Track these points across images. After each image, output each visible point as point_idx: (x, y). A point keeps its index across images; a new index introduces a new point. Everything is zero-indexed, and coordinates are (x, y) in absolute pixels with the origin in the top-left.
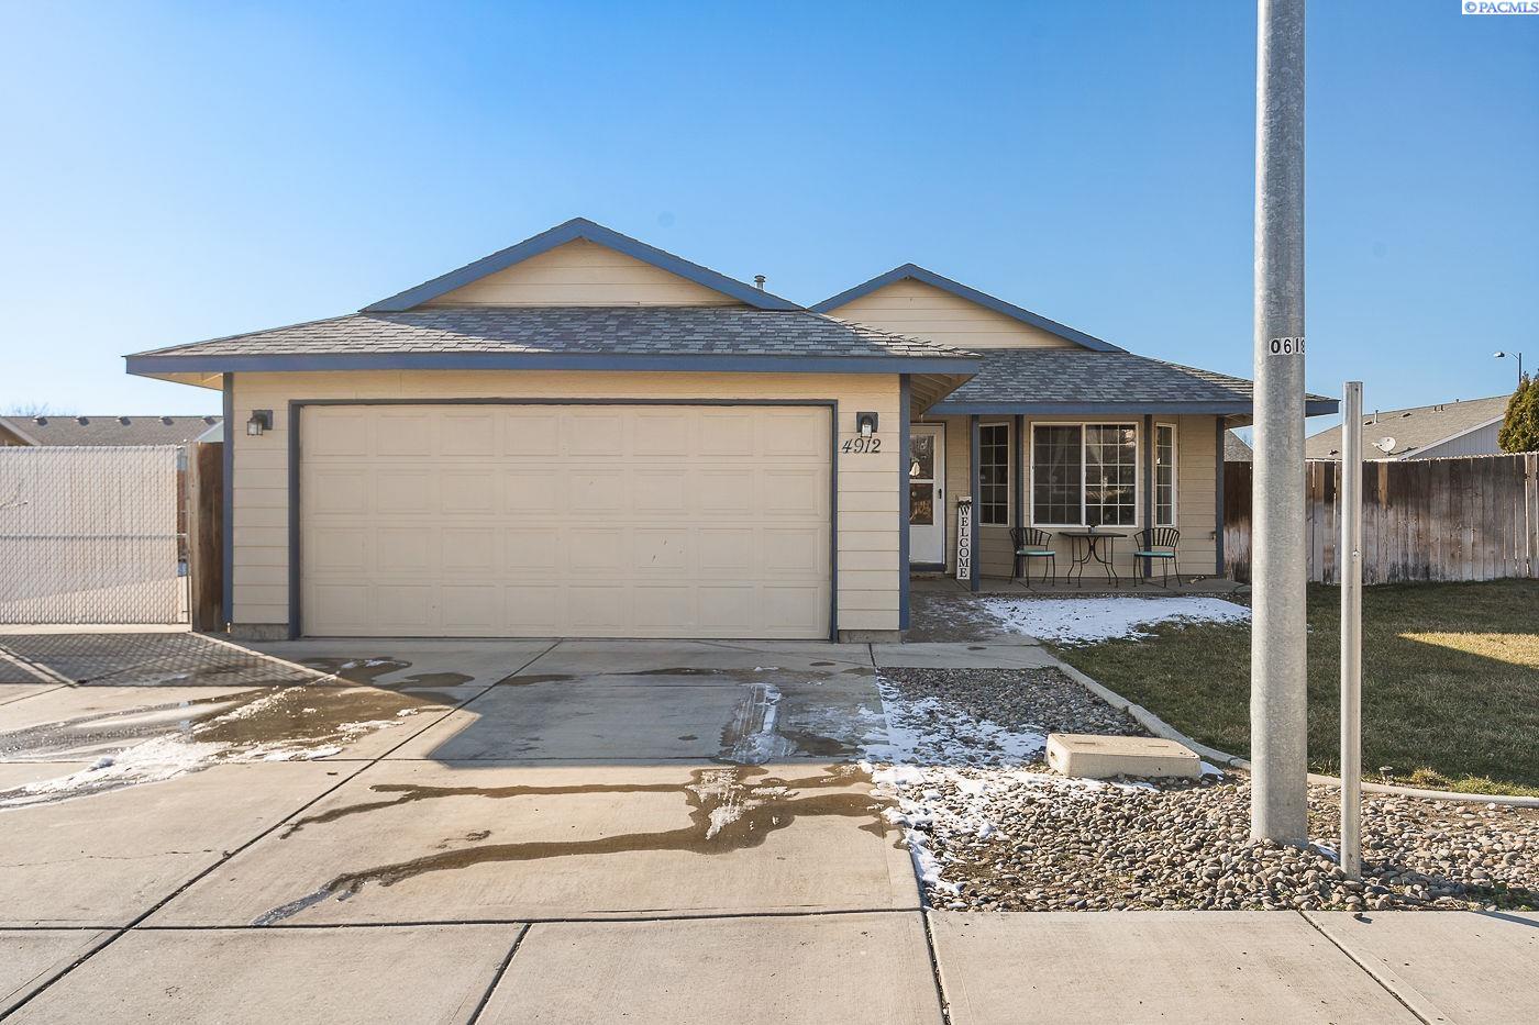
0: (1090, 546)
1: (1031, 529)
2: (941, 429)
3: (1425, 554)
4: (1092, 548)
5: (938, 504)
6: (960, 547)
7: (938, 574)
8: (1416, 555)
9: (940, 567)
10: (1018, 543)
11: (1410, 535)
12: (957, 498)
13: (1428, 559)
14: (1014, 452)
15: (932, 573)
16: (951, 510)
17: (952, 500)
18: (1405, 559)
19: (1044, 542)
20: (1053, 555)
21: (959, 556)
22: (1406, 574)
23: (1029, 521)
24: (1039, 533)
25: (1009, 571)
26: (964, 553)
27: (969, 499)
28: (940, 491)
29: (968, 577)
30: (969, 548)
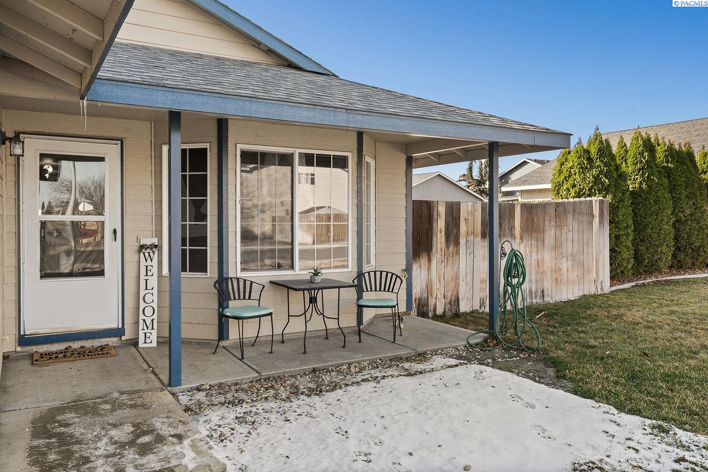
1: (238, 279)
2: (115, 148)
3: (542, 281)
4: (313, 300)
5: (111, 250)
6: (142, 305)
7: (113, 341)
8: (537, 281)
9: (118, 332)
10: (223, 298)
11: (533, 265)
12: (138, 239)
13: (543, 284)
14: (216, 182)
15: (104, 341)
16: (131, 255)
17: (131, 246)
18: (530, 285)
19: (255, 295)
20: (271, 314)
21: (142, 317)
22: (531, 298)
23: (235, 269)
24: (248, 283)
25: (213, 334)
26: (149, 311)
27: (155, 241)
28: (115, 231)
29: (154, 344)
30: (155, 305)
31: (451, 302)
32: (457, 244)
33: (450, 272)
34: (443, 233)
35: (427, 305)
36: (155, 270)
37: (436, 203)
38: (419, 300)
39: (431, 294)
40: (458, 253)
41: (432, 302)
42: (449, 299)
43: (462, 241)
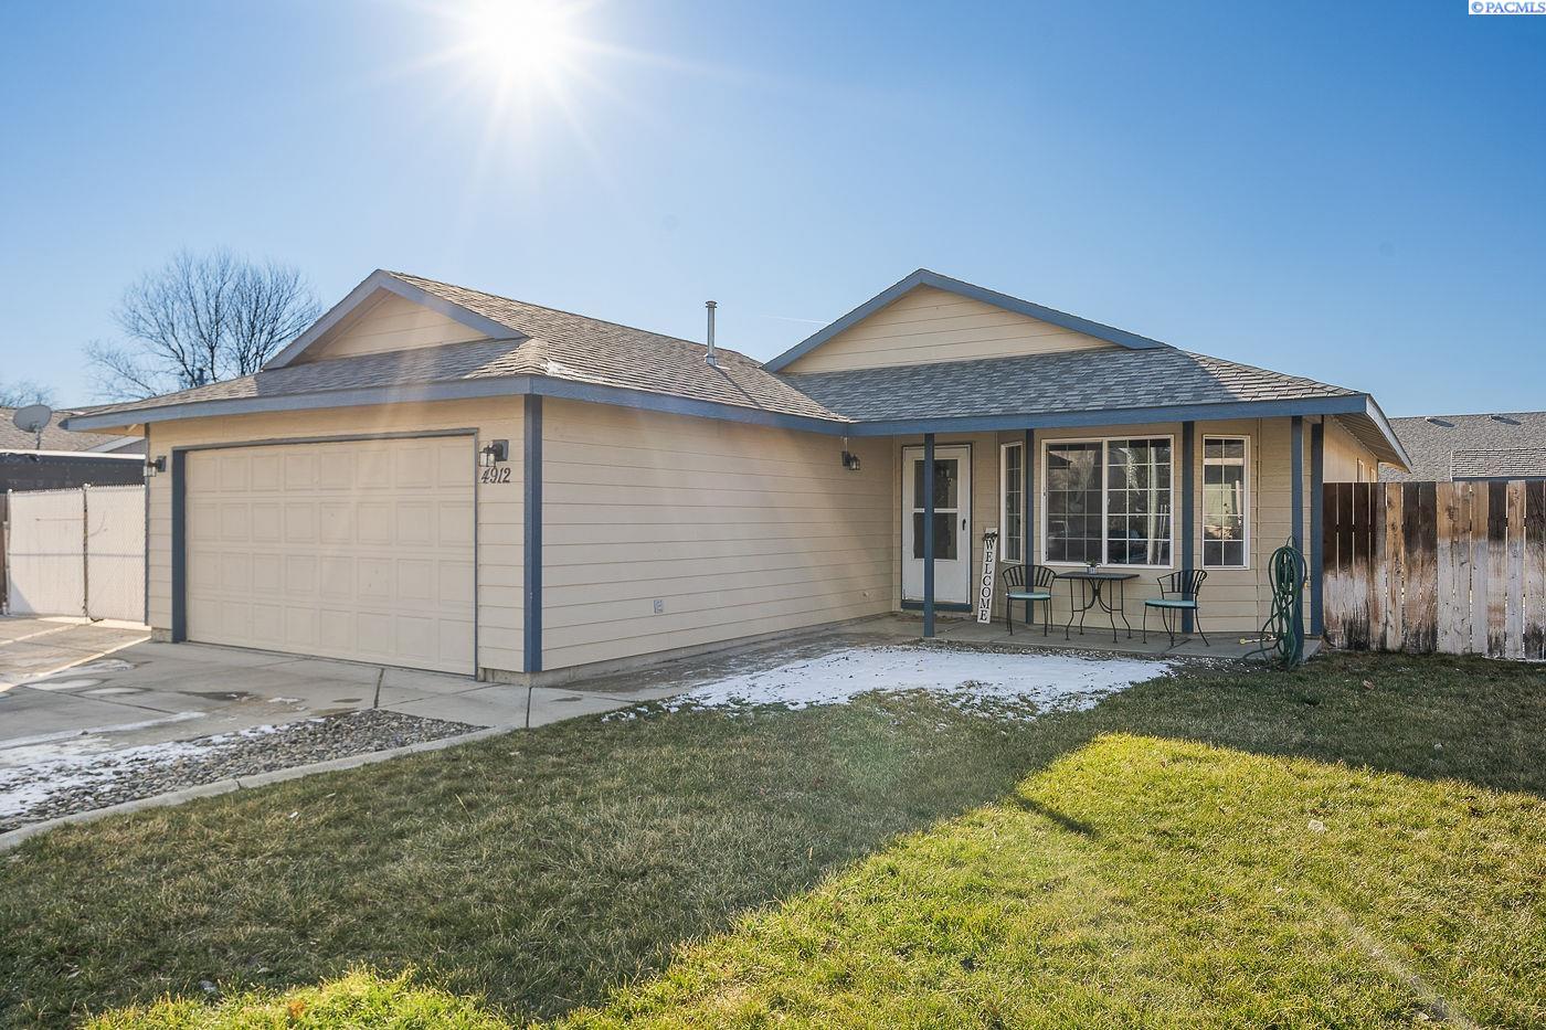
0: (1094, 589)
1: (1041, 566)
2: (966, 452)
4: (1097, 593)
5: (962, 538)
6: (983, 586)
9: (968, 608)
12: (982, 529)
16: (977, 544)
17: (979, 533)
19: (1049, 583)
21: (982, 596)
23: (1041, 558)
24: (1047, 572)
26: (986, 592)
27: (995, 530)
28: (964, 521)
29: (988, 621)
30: (991, 587)
31: (1418, 634)
32: (1431, 546)
33: (1415, 589)
34: (1400, 528)
35: (1368, 634)
36: (993, 556)
37: (1382, 485)
38: (1351, 624)
39: (1376, 618)
40: (1433, 560)
41: (1377, 629)
42: (1414, 630)
43: (1443, 543)
